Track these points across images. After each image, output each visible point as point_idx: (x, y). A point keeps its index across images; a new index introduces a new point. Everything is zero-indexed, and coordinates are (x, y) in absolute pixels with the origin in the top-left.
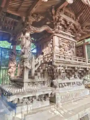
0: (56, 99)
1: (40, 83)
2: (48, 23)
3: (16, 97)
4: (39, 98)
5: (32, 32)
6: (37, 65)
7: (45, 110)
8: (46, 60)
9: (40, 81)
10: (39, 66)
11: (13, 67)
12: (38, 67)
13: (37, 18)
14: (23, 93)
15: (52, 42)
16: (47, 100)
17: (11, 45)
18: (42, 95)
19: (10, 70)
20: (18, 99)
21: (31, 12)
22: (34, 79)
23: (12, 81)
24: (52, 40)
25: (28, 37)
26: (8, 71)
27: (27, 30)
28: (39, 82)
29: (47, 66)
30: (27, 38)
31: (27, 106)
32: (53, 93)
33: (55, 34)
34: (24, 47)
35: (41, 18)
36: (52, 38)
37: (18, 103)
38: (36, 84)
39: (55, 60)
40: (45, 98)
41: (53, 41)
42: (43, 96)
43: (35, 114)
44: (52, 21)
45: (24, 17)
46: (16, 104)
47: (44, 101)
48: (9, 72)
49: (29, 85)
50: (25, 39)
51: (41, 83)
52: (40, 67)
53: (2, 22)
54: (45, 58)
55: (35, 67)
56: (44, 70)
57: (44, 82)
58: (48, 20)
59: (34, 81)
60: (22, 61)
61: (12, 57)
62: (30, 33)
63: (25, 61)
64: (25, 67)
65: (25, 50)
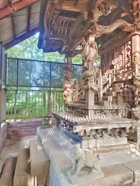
0: (138, 137)
1: (111, 111)
2: (123, 15)
3: (82, 128)
4: (112, 133)
5: (99, 35)
6: (106, 84)
7: (121, 150)
8: (121, 78)
9: (111, 109)
10: (110, 87)
11: (70, 88)
12: (108, 88)
13: (106, 11)
14: (91, 124)
15: (129, 47)
16: (124, 136)
17: (65, 57)
18: (116, 129)
19: (65, 92)
20: (85, 131)
21: (97, 3)
22: (103, 105)
23: (68, 107)
24: (130, 42)
25: (93, 42)
26: (63, 95)
27: (91, 32)
28: (109, 110)
29: (123, 87)
30: (91, 46)
31: (96, 141)
32: (133, 127)
33: (136, 33)
34: (88, 58)
35: (111, 8)
36: (131, 40)
37: (84, 136)
38: (105, 114)
39: (138, 76)
40: (120, 133)
41: (131, 45)
42: (118, 131)
43: (107, 153)
44: (131, 11)
45: (86, 12)
46: (82, 136)
47: (118, 137)
48: (65, 96)
49: (95, 113)
50: (88, 46)
51: (113, 111)
52: (111, 89)
53: (54, 24)
54: (119, 74)
55: (103, 88)
56: (117, 93)
57: (116, 110)
58: (124, 9)
59: (103, 108)
60: (85, 79)
61: (67, 74)
62: (95, 37)
63: (89, 80)
64: (89, 88)
65: (88, 63)
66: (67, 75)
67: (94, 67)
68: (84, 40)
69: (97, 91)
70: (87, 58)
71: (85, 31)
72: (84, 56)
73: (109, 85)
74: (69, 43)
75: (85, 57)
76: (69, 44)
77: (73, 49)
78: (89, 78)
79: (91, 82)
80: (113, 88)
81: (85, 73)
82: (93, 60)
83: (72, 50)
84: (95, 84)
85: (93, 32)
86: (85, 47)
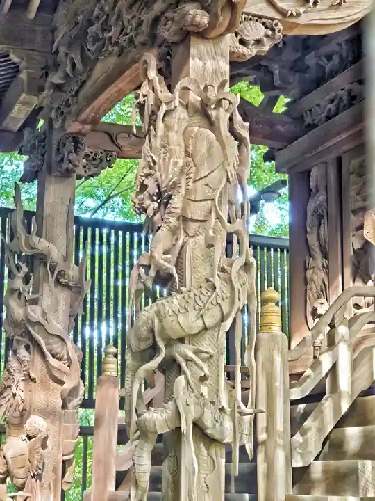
5: (258, 41)
6: (315, 397)
12: (329, 423)
17: (28, 177)
25: (213, 93)
27: (203, 19)
34: (177, 203)
52: (353, 434)
55: (297, 424)
60: (158, 359)
61: (35, 302)
62: (232, 53)
63: (183, 365)
64: (184, 427)
65: (182, 238)
66: (35, 313)
67: (223, 270)
68: (152, 74)
69: (249, 448)
70: (170, 197)
71: (163, 13)
72: (150, 182)
73: (337, 407)
74: (56, 78)
75: (159, 195)
76: (58, 87)
77: (84, 122)
78: (187, 349)
79: (203, 379)
80: (370, 427)
81: (158, 314)
82: (219, 218)
83: (73, 127)
84: (232, 399)
85: (212, 25)
86: (160, 125)
